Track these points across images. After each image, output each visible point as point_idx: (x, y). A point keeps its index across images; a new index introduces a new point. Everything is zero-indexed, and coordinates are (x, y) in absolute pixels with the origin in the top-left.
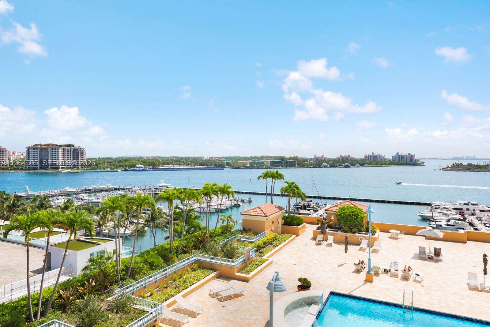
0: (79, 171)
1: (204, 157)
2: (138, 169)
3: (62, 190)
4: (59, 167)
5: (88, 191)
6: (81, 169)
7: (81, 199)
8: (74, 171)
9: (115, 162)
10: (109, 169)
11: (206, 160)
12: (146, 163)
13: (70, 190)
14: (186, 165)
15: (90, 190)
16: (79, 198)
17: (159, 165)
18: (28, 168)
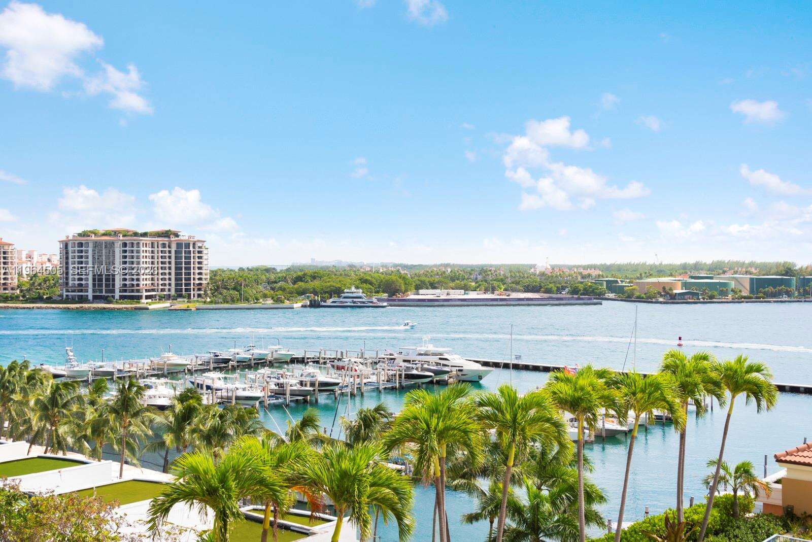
0: (193, 306)
1: (534, 266)
2: (349, 302)
3: (156, 360)
4: (140, 294)
5: (222, 365)
6: (198, 301)
7: (208, 387)
8: (177, 307)
9: (284, 279)
10: (269, 302)
11: (542, 274)
12: (371, 283)
13: (176, 359)
14: (486, 291)
15: (227, 361)
16: (202, 385)
17: (406, 291)
18: (64, 297)
